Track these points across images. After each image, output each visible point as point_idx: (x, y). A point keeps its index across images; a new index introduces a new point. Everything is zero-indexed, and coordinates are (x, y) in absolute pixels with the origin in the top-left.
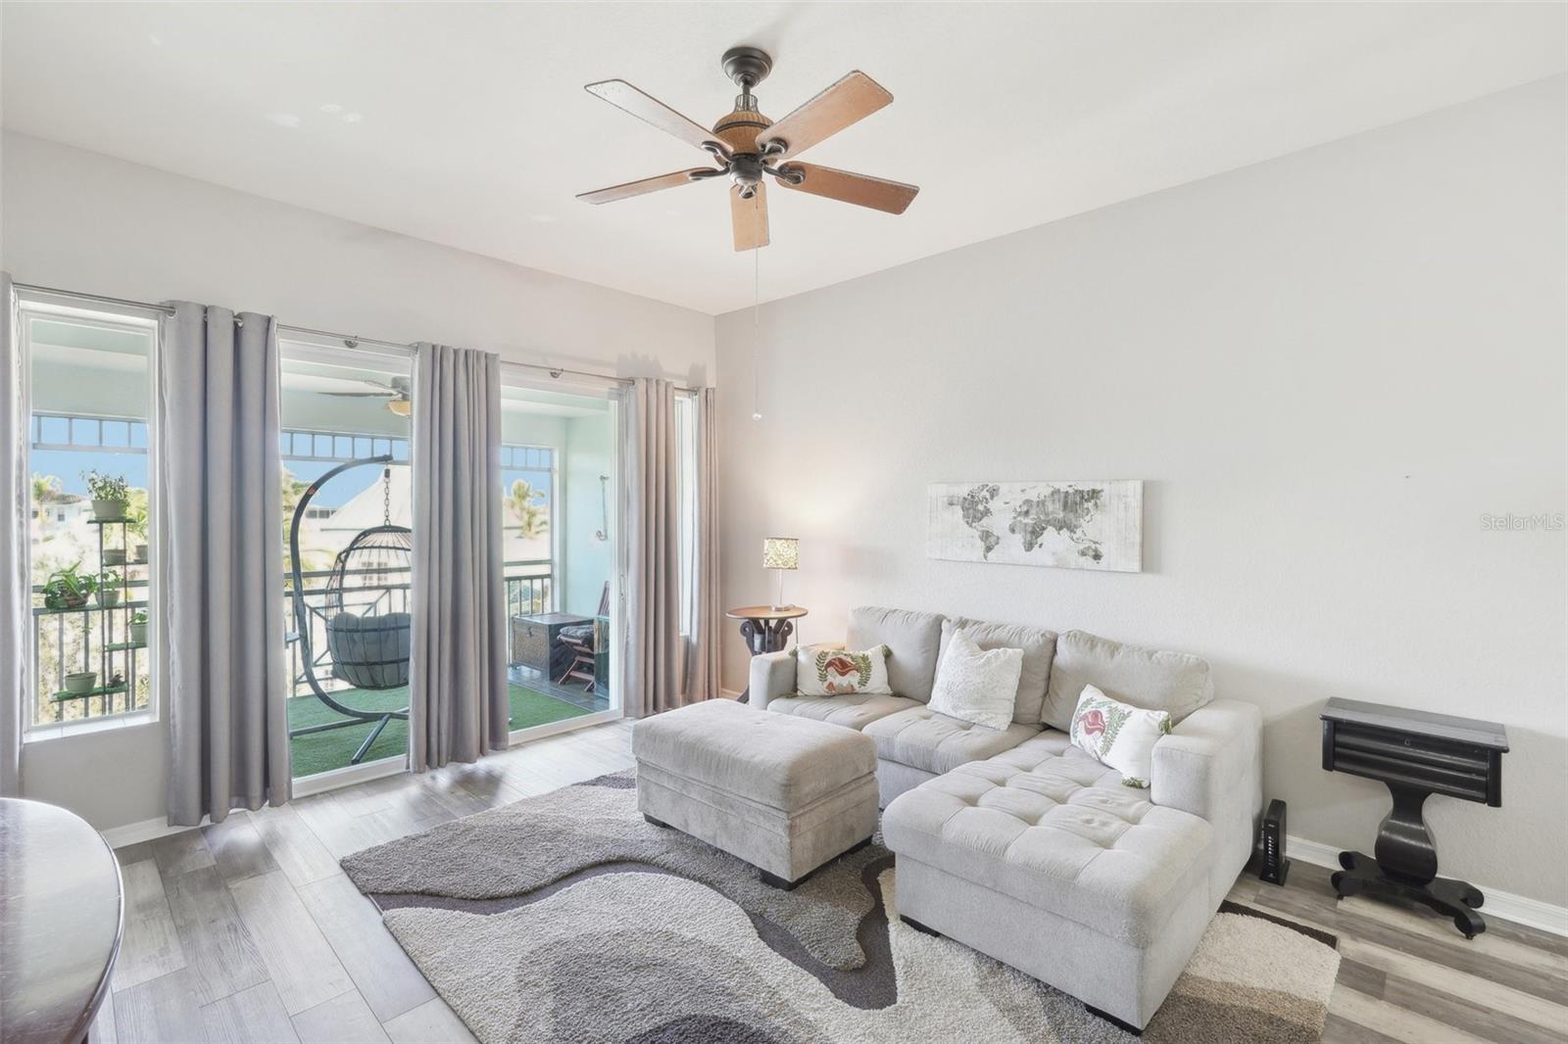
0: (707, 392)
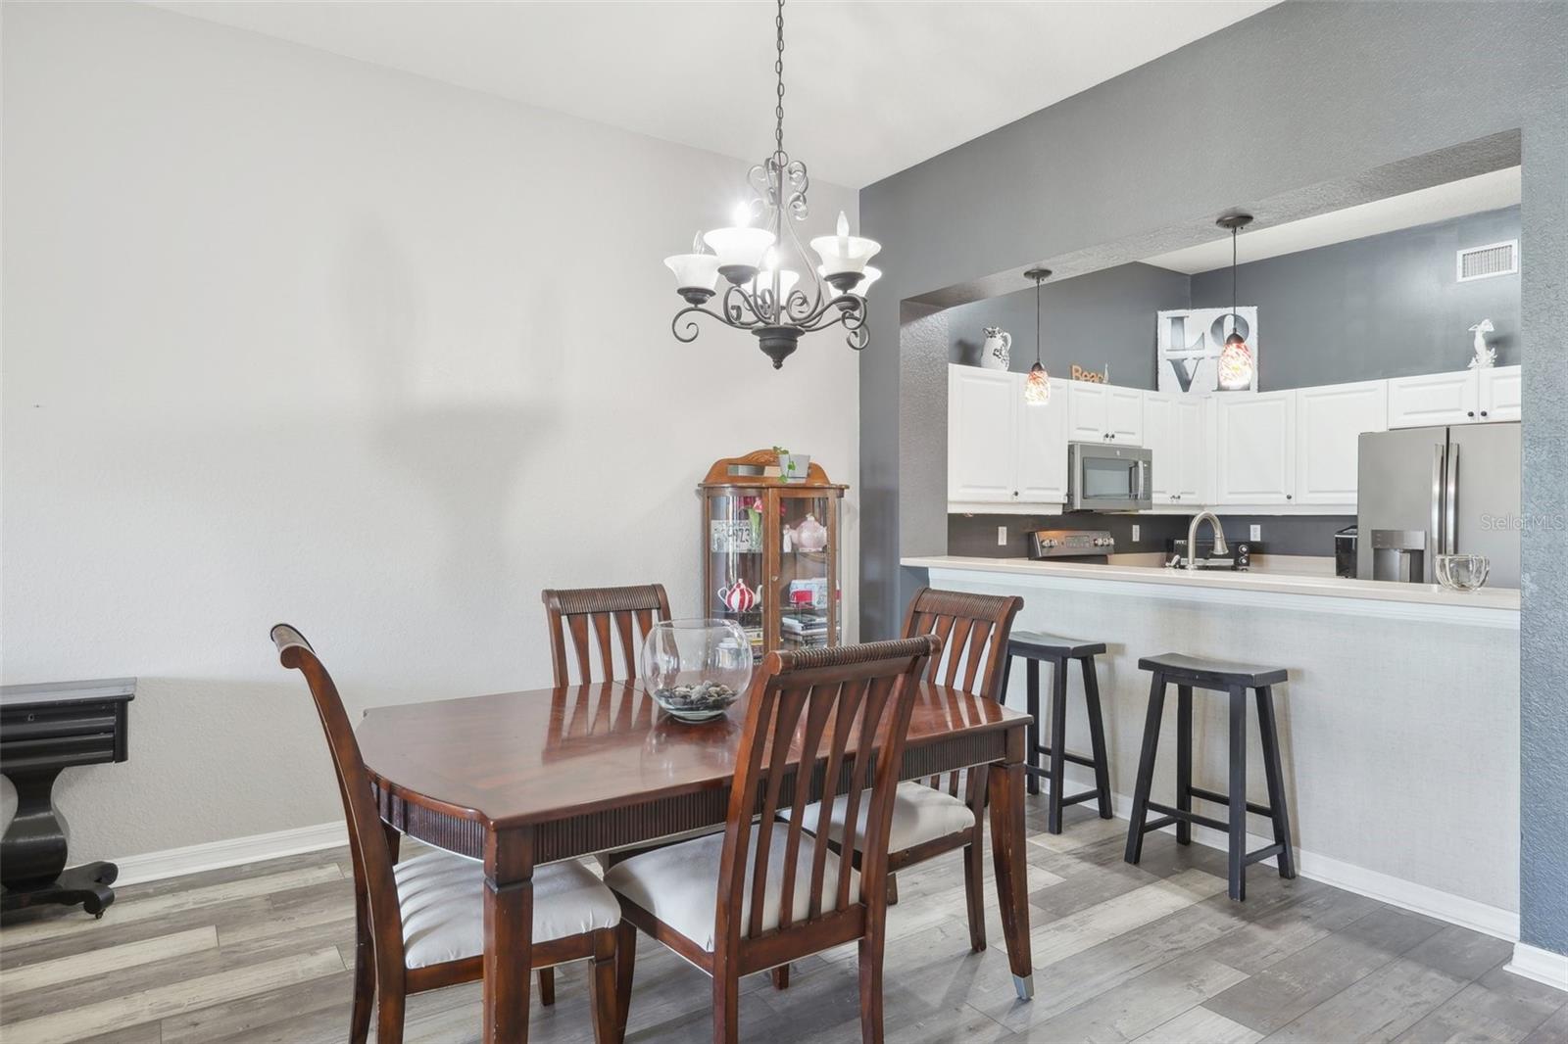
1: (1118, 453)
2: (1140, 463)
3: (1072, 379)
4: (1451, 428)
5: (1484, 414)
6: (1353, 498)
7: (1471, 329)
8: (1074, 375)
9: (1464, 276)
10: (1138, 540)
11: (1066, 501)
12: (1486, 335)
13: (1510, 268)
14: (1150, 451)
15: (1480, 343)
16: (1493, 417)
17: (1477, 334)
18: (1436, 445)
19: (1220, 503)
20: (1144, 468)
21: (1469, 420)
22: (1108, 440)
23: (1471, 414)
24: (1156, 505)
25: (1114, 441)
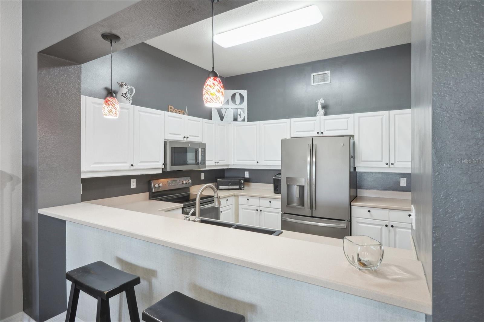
1: (189, 145)
2: (200, 150)
3: (169, 111)
4: (313, 138)
5: (322, 133)
6: (279, 163)
7: (317, 102)
8: (170, 109)
9: (314, 83)
10: (204, 179)
11: (163, 167)
12: (322, 104)
13: (328, 81)
14: (205, 144)
15: (320, 107)
16: (325, 134)
17: (319, 103)
18: (309, 144)
19: (234, 164)
20: (202, 151)
21: (317, 135)
22: (185, 139)
23: (318, 133)
24: (207, 166)
25: (188, 140)
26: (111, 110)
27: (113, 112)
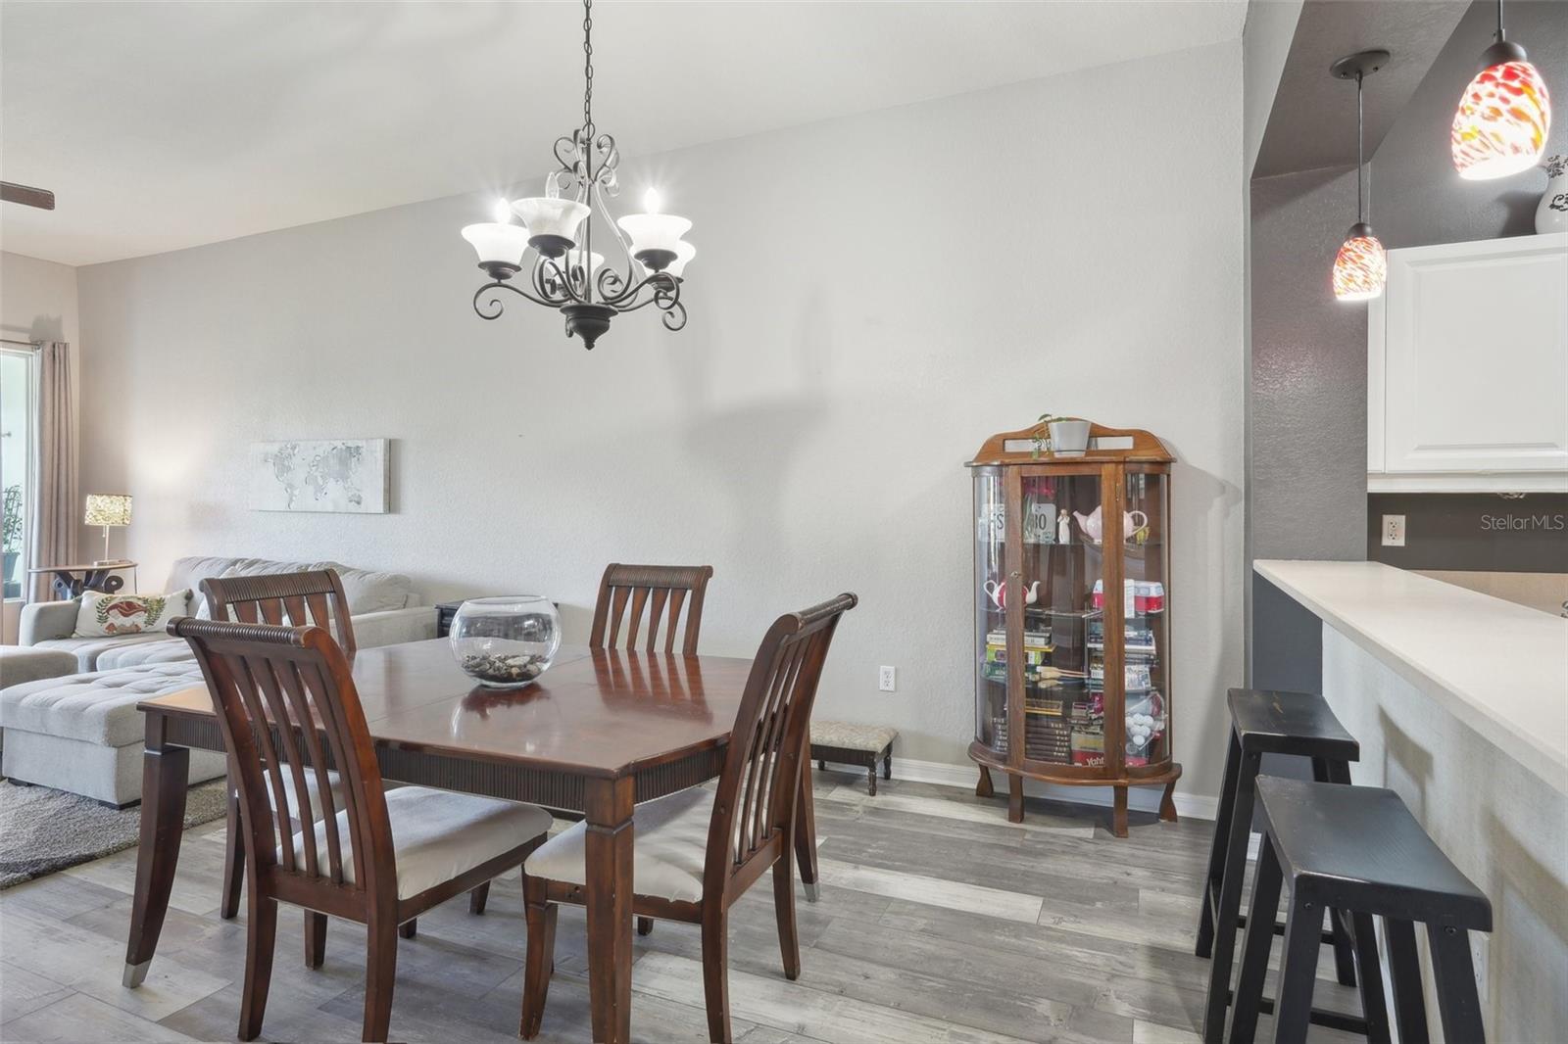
0: (54, 346)
26: (1350, 275)
27: (1356, 279)
